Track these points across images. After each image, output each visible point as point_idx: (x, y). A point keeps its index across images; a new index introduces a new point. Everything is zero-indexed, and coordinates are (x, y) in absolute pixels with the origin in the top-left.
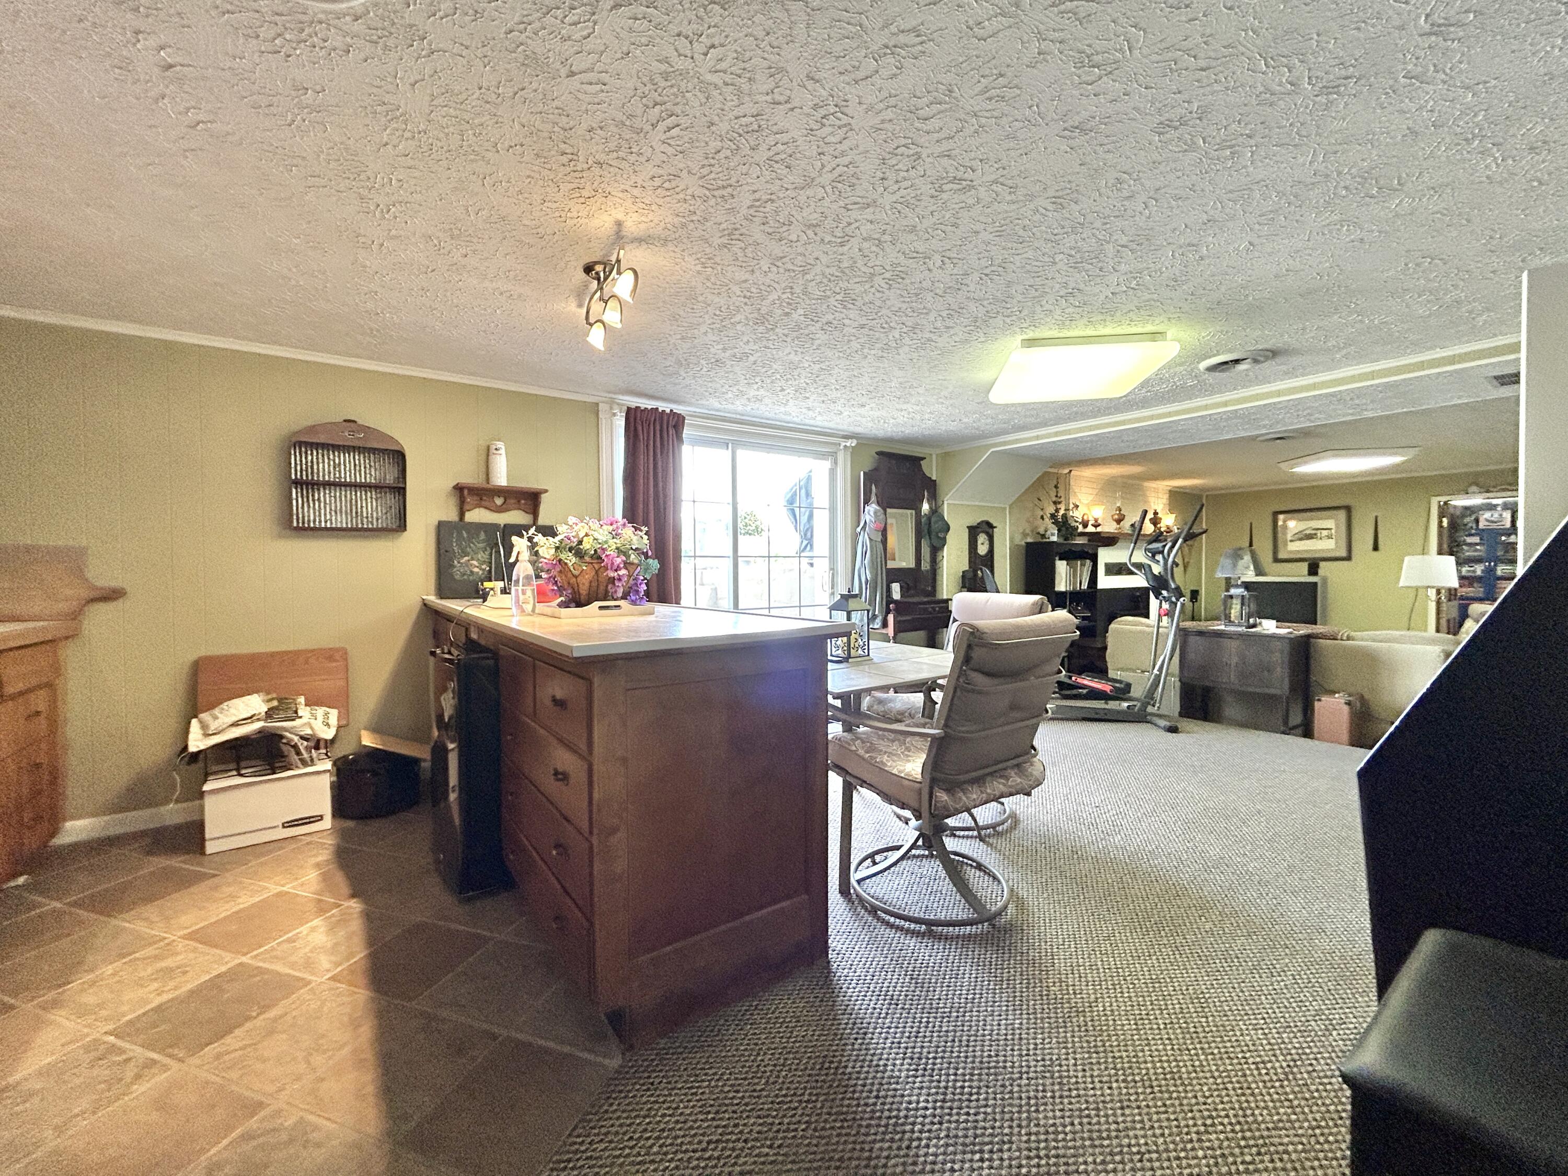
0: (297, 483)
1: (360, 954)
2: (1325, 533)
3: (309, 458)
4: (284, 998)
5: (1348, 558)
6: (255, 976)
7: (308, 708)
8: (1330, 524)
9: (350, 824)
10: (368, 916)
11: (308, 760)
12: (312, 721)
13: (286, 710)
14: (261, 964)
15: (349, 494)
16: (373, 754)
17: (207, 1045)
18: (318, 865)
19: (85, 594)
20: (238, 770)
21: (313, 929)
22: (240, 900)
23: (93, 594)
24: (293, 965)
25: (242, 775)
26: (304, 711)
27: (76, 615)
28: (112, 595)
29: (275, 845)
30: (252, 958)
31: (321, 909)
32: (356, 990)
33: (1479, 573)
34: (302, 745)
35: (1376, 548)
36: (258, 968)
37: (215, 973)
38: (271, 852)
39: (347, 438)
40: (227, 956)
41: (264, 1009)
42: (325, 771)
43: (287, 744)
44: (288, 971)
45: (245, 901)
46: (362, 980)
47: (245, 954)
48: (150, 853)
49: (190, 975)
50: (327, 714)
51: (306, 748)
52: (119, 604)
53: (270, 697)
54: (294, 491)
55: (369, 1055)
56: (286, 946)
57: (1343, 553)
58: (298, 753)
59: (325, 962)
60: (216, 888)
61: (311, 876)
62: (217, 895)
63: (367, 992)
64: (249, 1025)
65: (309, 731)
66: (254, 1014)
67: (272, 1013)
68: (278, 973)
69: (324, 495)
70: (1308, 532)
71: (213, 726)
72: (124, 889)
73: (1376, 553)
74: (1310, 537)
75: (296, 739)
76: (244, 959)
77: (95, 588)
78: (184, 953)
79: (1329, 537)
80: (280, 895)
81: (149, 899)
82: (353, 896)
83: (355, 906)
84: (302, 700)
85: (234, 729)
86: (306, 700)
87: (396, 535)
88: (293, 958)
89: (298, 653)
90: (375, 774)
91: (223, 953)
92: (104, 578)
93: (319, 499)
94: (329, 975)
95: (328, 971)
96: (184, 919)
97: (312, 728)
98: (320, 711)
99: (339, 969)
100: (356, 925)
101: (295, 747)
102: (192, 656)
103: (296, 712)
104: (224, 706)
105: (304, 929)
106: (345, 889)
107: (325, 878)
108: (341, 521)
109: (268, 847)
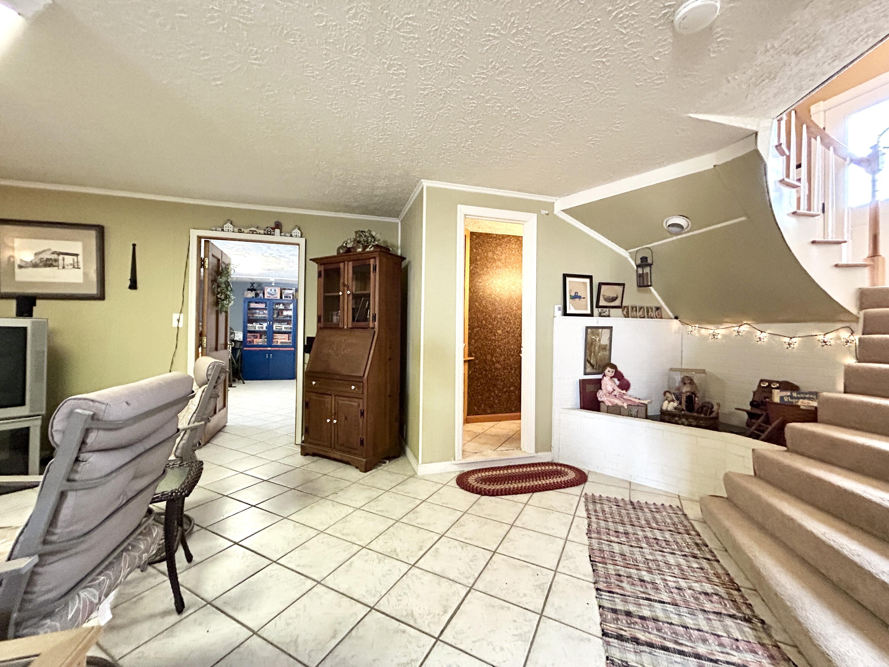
2: (69, 260)
5: (101, 296)
8: (76, 247)
33: (265, 329)
35: (133, 285)
57: (94, 291)
70: (45, 256)
73: (133, 292)
74: (49, 263)
79: (76, 266)
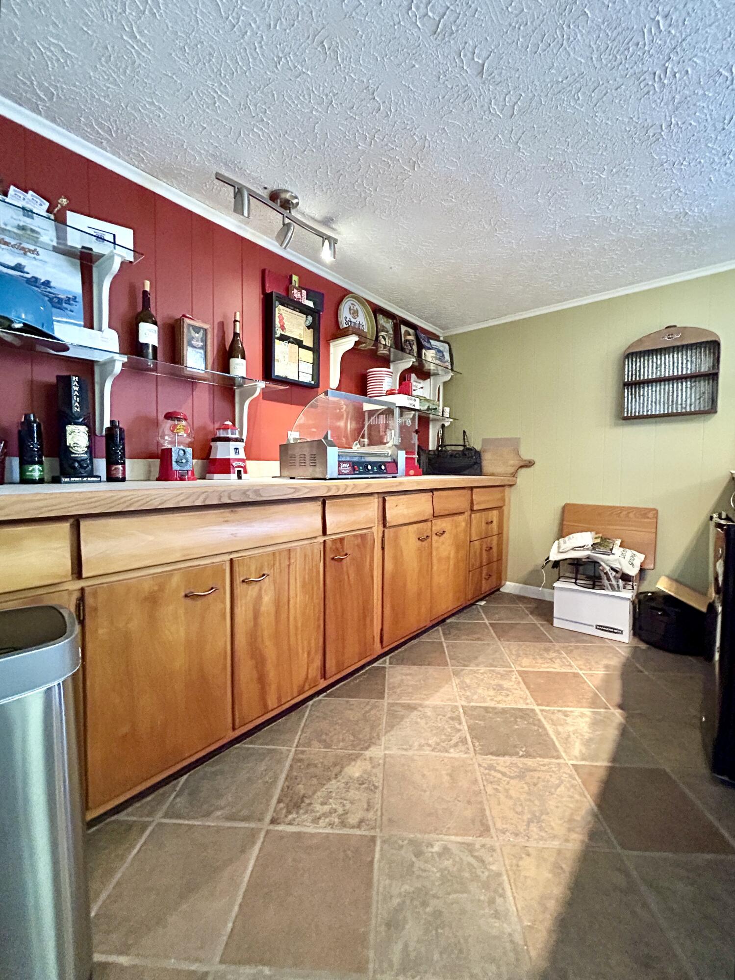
0: (627, 385)
1: (603, 762)
3: (638, 364)
4: (541, 756)
6: (535, 725)
7: (622, 549)
9: (643, 646)
10: (624, 732)
11: (616, 586)
12: (621, 559)
13: (605, 547)
14: (543, 719)
15: (668, 387)
16: (668, 599)
17: (492, 754)
18: (607, 667)
19: (518, 463)
20: (576, 579)
21: (582, 715)
22: (554, 666)
23: (522, 464)
24: (558, 733)
25: (576, 583)
26: (617, 550)
27: (514, 475)
28: (529, 464)
29: (588, 638)
30: (542, 711)
31: (594, 703)
32: (586, 793)
34: (612, 574)
36: (539, 720)
37: (519, 706)
38: (586, 641)
39: (667, 342)
40: (530, 700)
41: (527, 755)
42: (625, 599)
43: (602, 570)
44: (553, 736)
45: (557, 667)
46: (595, 787)
47: (538, 705)
48: (532, 613)
49: (509, 698)
50: (633, 556)
51: (615, 577)
52: (532, 469)
53: (597, 536)
54: (626, 390)
55: (567, 866)
56: (561, 716)
58: (609, 579)
59: (577, 748)
60: (547, 650)
61: (600, 672)
62: (546, 655)
63: (593, 804)
64: (514, 759)
65: (619, 566)
66: (521, 753)
67: (530, 762)
68: (547, 734)
69: (647, 391)
71: (564, 547)
72: (512, 626)
75: (608, 569)
76: (537, 709)
77: (522, 460)
78: (513, 683)
80: (576, 675)
81: (519, 639)
82: (621, 707)
83: (618, 716)
84: (618, 542)
85: (573, 552)
86: (621, 543)
87: (708, 416)
88: (560, 729)
89: (622, 509)
90: (665, 614)
91: (529, 696)
92: (526, 456)
93: (643, 395)
94: (574, 762)
95: (576, 757)
96: (525, 661)
97: (620, 564)
98: (629, 553)
99: (583, 763)
100: (612, 733)
101: (606, 573)
102: (563, 504)
103: (611, 550)
104: (571, 536)
105: (577, 711)
106: (617, 698)
107: (607, 680)
108: (660, 410)
109: (585, 638)
